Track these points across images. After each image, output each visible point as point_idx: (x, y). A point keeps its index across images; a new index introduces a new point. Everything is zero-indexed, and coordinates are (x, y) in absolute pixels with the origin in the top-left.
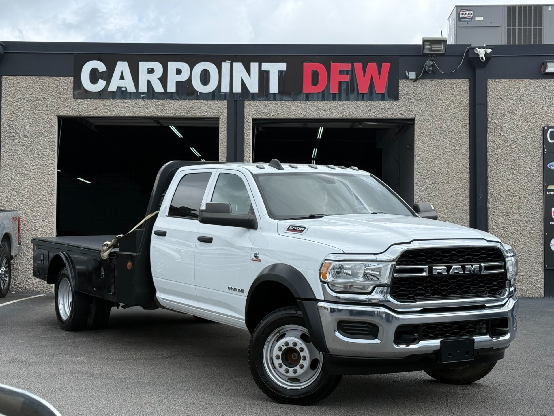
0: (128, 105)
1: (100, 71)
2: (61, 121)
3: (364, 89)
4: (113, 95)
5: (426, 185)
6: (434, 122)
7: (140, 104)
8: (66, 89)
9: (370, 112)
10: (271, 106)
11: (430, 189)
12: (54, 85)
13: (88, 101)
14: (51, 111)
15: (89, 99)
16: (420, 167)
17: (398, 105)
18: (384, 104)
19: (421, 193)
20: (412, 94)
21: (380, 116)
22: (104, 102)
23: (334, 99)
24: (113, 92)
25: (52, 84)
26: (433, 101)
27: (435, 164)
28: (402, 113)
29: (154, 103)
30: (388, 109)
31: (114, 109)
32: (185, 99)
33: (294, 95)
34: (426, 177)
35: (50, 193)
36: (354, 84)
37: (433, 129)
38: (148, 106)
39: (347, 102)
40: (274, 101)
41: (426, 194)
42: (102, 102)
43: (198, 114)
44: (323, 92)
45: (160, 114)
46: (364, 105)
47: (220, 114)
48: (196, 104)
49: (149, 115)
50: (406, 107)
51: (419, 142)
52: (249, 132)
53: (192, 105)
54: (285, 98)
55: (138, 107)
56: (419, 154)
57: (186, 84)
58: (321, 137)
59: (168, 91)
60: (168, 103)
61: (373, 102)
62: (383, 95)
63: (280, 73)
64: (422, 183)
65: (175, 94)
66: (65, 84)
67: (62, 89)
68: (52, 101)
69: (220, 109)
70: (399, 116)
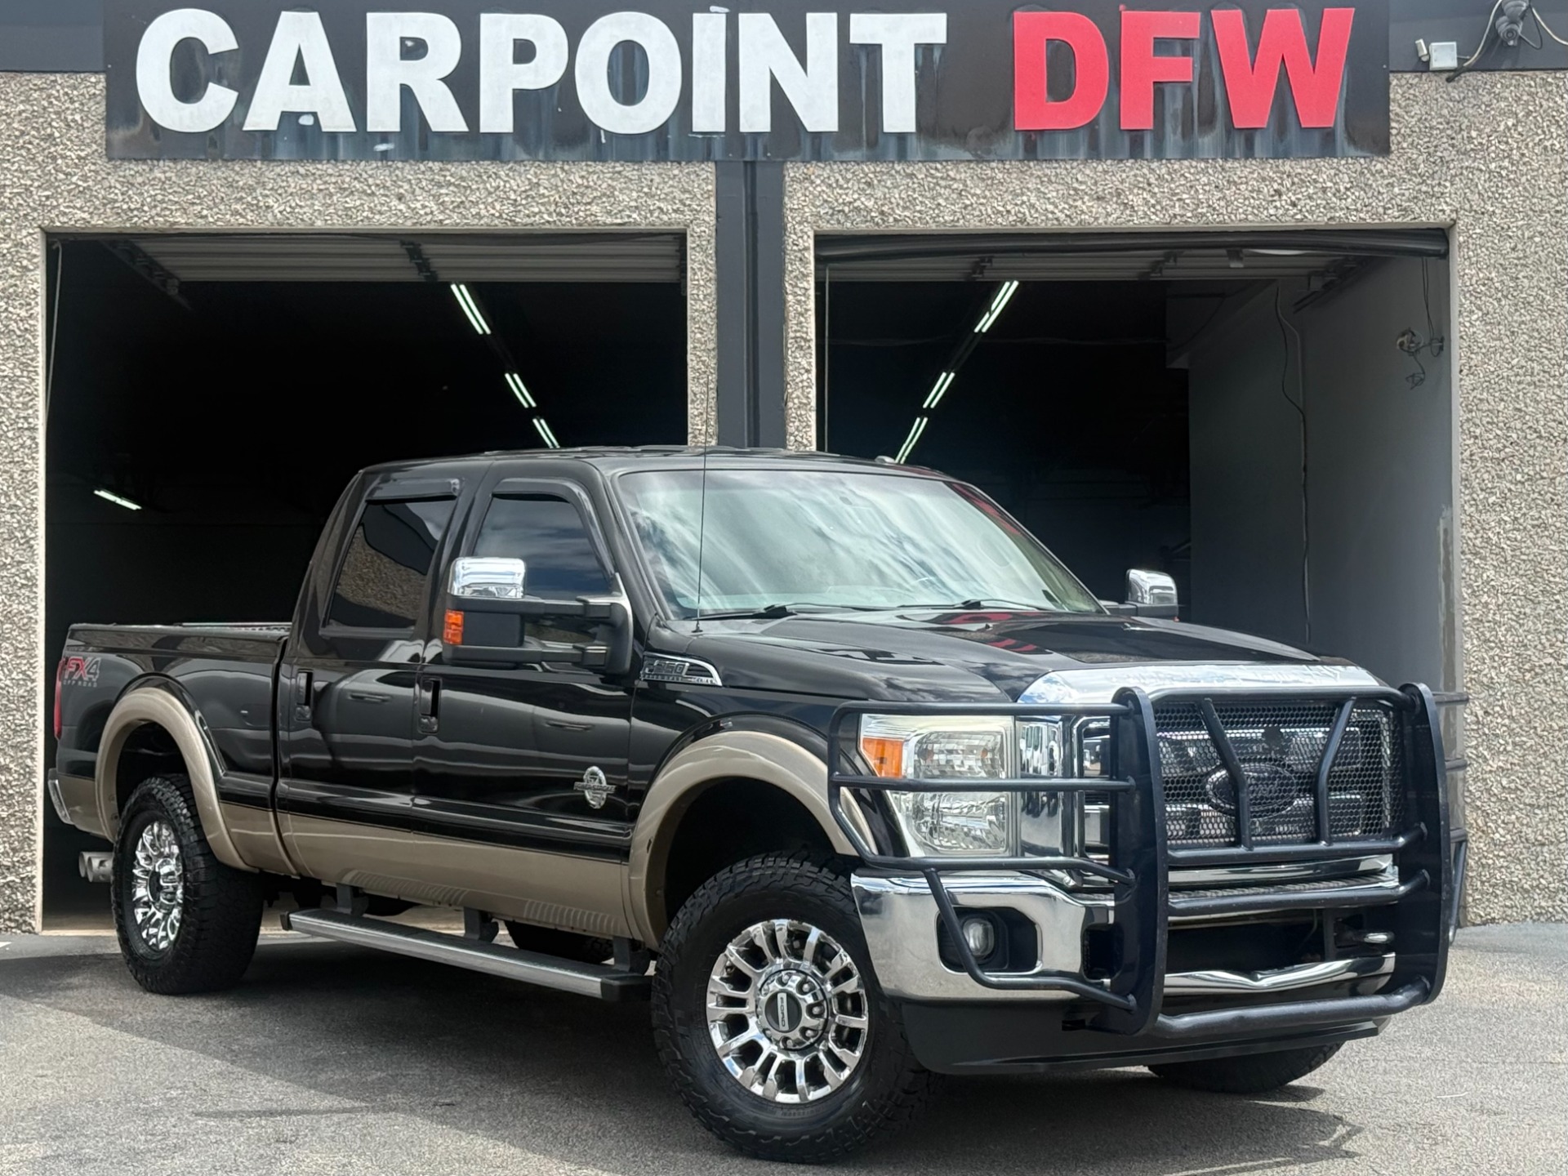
0: (325, 183)
1: (211, 52)
2: (58, 249)
3: (1252, 110)
4: (263, 146)
5: (1505, 484)
6: (1531, 238)
7: (371, 181)
8: (74, 121)
9: (1278, 204)
10: (889, 183)
11: (1517, 501)
12: (28, 107)
13: (164, 170)
14: (17, 210)
15: (170, 159)
16: (1479, 414)
17: (1385, 171)
18: (1332, 172)
19: (1484, 517)
20: (1444, 130)
21: (1318, 219)
22: (228, 173)
23: (1136, 152)
24: (266, 133)
25: (22, 102)
26: (1523, 155)
27: (1537, 402)
28: (1405, 204)
29: (428, 175)
30: (1347, 189)
31: (271, 202)
32: (549, 160)
33: (979, 138)
34: (1503, 455)
35: (19, 535)
36: (1214, 94)
37: (1525, 266)
38: (406, 186)
39: (1186, 163)
40: (899, 162)
41: (1505, 522)
42: (219, 173)
43: (601, 217)
44: (1092, 127)
45: (453, 221)
46: (1255, 175)
47: (689, 216)
48: (595, 177)
49: (409, 223)
50: (1418, 180)
51: (1475, 317)
52: (805, 284)
53: (580, 181)
54: (943, 151)
55: (364, 192)
56: (1472, 363)
57: (555, 101)
58: (989, 330)
59: (483, 130)
60: (485, 178)
61: (1288, 163)
62: (1328, 136)
63: (924, 51)
64: (1486, 476)
65: (510, 140)
66: (72, 102)
67: (62, 124)
68: (21, 171)
69: (687, 195)
70: (1392, 218)
